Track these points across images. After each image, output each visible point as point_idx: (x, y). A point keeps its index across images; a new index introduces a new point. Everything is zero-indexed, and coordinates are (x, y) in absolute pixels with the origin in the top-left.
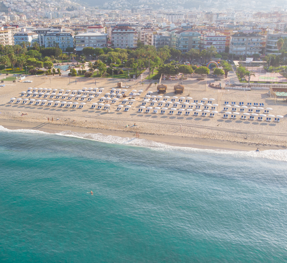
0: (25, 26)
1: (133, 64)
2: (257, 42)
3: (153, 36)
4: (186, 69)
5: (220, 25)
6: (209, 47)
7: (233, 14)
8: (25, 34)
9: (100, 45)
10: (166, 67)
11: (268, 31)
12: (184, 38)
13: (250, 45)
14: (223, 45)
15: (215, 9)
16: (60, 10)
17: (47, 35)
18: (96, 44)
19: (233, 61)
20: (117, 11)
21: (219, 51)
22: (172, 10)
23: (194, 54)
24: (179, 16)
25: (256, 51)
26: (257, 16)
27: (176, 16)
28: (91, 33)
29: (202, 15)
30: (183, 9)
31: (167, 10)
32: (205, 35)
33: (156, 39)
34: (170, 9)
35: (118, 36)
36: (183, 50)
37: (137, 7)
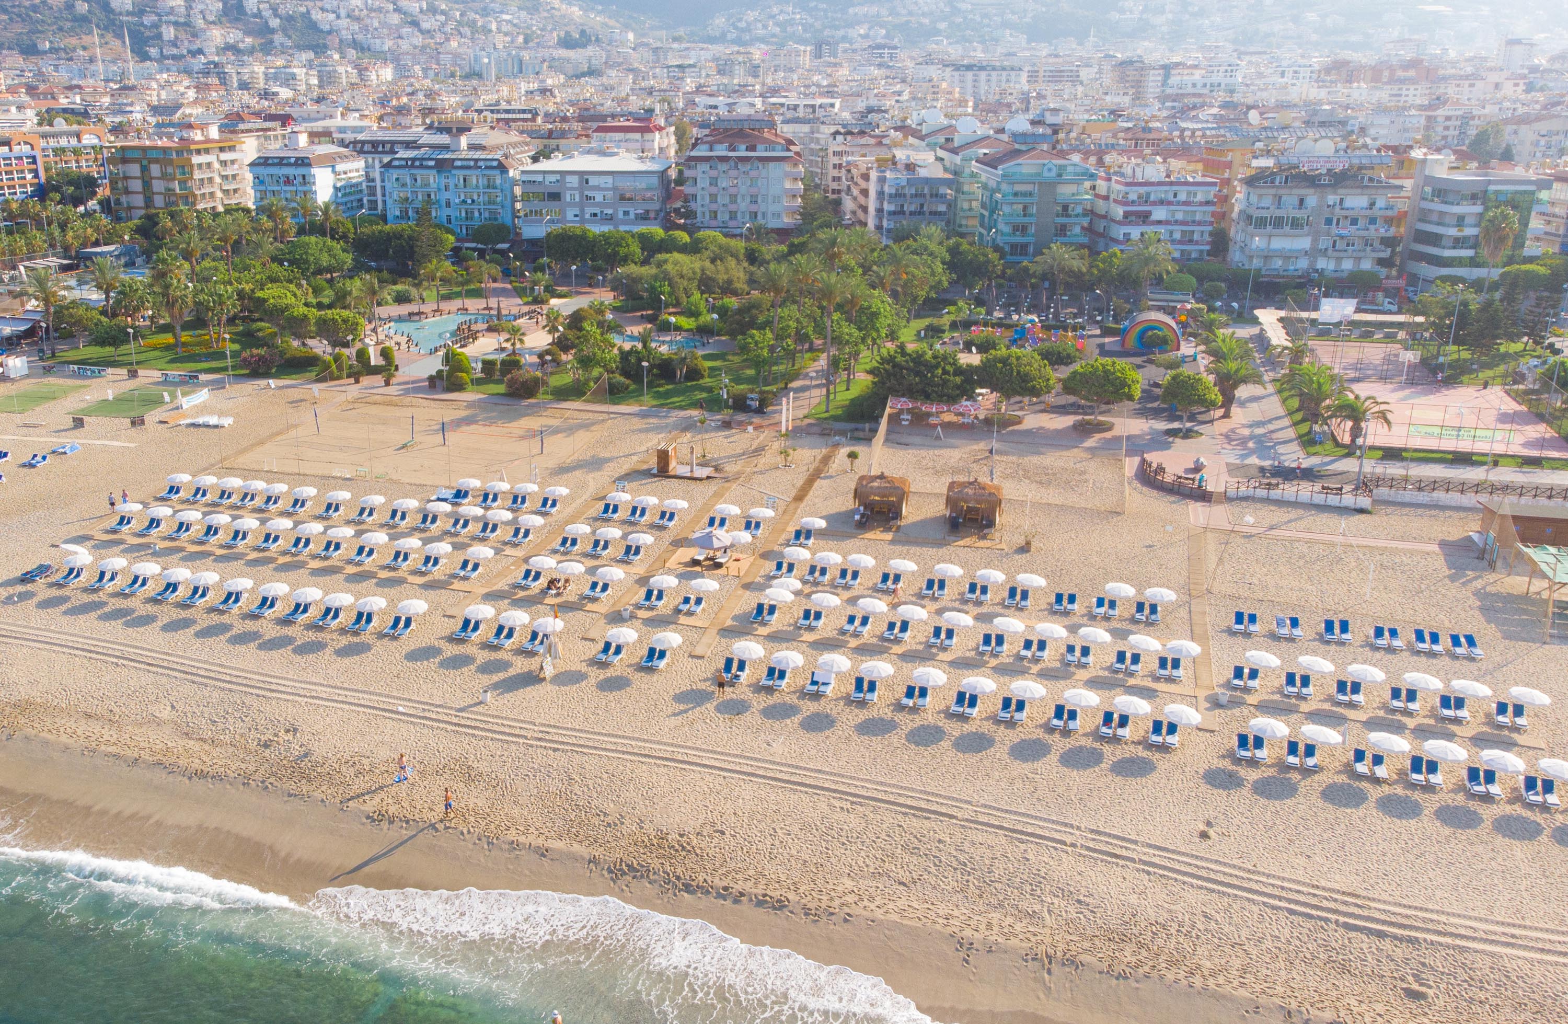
0: (331, 117)
1: (752, 337)
2: (1369, 212)
3: (874, 175)
4: (1019, 372)
5: (1184, 125)
6: (1135, 232)
7: (1231, 69)
8: (297, 159)
9: (632, 216)
10: (913, 360)
11: (1424, 161)
12: (1018, 188)
13: (1334, 230)
14: (1199, 223)
15: (1151, 45)
16: (531, 44)
17: (396, 163)
18: (616, 211)
19: (1257, 312)
20: (757, 54)
21: (1182, 251)
22: (980, 47)
23: (1062, 270)
24: (1004, 73)
25: (1362, 254)
26: (1333, 77)
27: (994, 74)
28: (595, 157)
29: (1100, 71)
30: (1024, 44)
31: (959, 48)
32: (1116, 173)
33: (887, 189)
34: (971, 42)
35: (714, 173)
36: (1013, 246)
37: (841, 33)
